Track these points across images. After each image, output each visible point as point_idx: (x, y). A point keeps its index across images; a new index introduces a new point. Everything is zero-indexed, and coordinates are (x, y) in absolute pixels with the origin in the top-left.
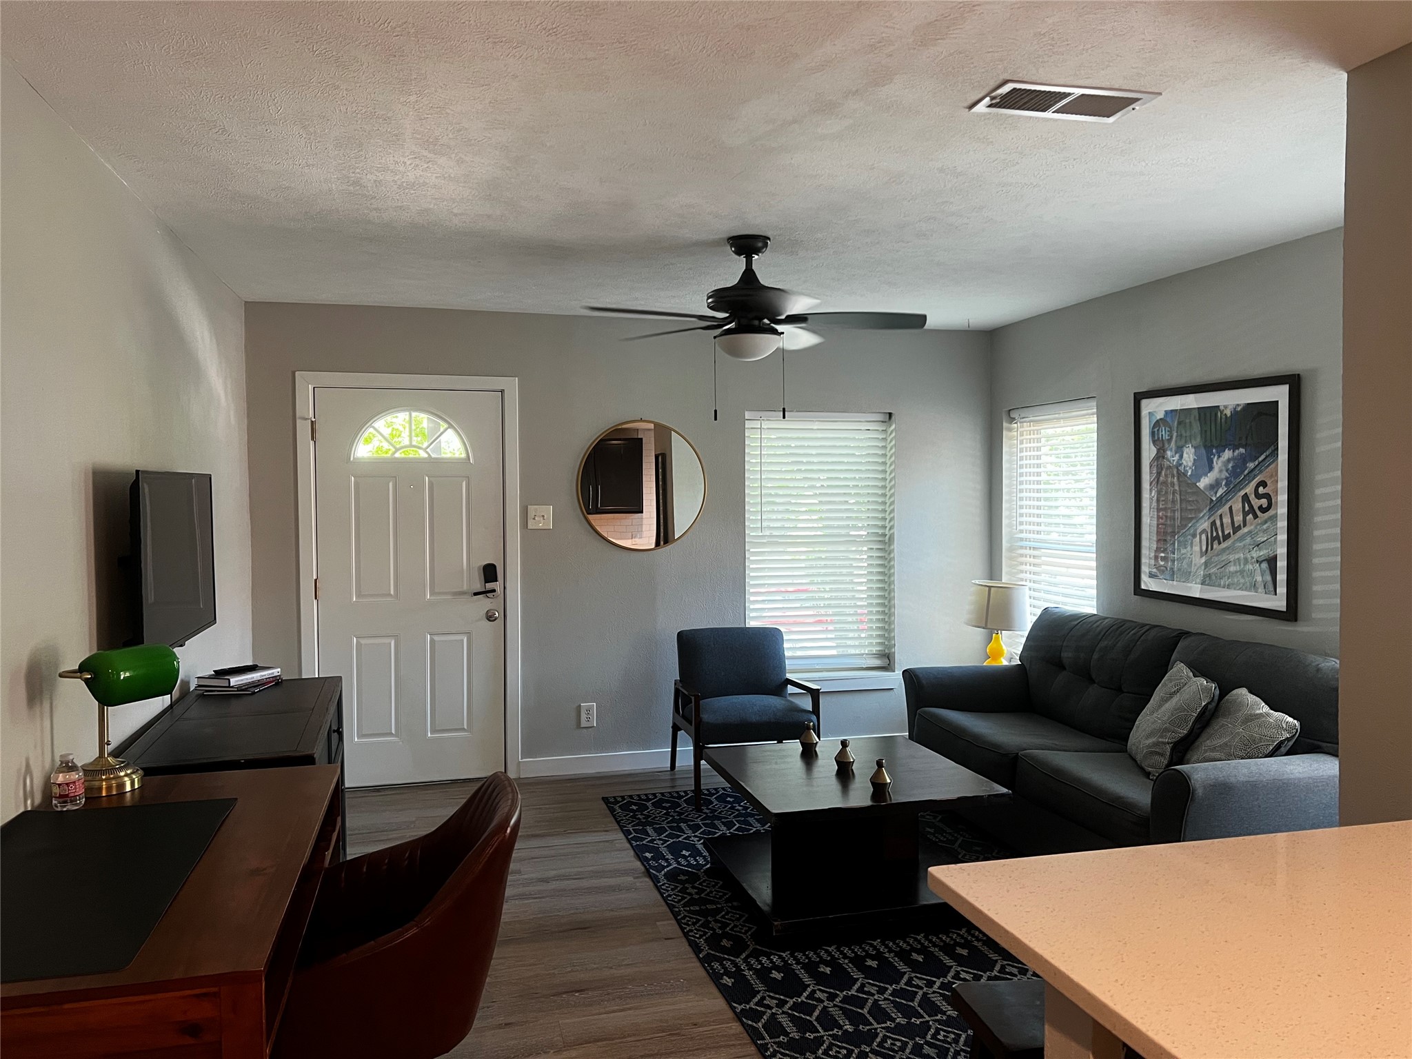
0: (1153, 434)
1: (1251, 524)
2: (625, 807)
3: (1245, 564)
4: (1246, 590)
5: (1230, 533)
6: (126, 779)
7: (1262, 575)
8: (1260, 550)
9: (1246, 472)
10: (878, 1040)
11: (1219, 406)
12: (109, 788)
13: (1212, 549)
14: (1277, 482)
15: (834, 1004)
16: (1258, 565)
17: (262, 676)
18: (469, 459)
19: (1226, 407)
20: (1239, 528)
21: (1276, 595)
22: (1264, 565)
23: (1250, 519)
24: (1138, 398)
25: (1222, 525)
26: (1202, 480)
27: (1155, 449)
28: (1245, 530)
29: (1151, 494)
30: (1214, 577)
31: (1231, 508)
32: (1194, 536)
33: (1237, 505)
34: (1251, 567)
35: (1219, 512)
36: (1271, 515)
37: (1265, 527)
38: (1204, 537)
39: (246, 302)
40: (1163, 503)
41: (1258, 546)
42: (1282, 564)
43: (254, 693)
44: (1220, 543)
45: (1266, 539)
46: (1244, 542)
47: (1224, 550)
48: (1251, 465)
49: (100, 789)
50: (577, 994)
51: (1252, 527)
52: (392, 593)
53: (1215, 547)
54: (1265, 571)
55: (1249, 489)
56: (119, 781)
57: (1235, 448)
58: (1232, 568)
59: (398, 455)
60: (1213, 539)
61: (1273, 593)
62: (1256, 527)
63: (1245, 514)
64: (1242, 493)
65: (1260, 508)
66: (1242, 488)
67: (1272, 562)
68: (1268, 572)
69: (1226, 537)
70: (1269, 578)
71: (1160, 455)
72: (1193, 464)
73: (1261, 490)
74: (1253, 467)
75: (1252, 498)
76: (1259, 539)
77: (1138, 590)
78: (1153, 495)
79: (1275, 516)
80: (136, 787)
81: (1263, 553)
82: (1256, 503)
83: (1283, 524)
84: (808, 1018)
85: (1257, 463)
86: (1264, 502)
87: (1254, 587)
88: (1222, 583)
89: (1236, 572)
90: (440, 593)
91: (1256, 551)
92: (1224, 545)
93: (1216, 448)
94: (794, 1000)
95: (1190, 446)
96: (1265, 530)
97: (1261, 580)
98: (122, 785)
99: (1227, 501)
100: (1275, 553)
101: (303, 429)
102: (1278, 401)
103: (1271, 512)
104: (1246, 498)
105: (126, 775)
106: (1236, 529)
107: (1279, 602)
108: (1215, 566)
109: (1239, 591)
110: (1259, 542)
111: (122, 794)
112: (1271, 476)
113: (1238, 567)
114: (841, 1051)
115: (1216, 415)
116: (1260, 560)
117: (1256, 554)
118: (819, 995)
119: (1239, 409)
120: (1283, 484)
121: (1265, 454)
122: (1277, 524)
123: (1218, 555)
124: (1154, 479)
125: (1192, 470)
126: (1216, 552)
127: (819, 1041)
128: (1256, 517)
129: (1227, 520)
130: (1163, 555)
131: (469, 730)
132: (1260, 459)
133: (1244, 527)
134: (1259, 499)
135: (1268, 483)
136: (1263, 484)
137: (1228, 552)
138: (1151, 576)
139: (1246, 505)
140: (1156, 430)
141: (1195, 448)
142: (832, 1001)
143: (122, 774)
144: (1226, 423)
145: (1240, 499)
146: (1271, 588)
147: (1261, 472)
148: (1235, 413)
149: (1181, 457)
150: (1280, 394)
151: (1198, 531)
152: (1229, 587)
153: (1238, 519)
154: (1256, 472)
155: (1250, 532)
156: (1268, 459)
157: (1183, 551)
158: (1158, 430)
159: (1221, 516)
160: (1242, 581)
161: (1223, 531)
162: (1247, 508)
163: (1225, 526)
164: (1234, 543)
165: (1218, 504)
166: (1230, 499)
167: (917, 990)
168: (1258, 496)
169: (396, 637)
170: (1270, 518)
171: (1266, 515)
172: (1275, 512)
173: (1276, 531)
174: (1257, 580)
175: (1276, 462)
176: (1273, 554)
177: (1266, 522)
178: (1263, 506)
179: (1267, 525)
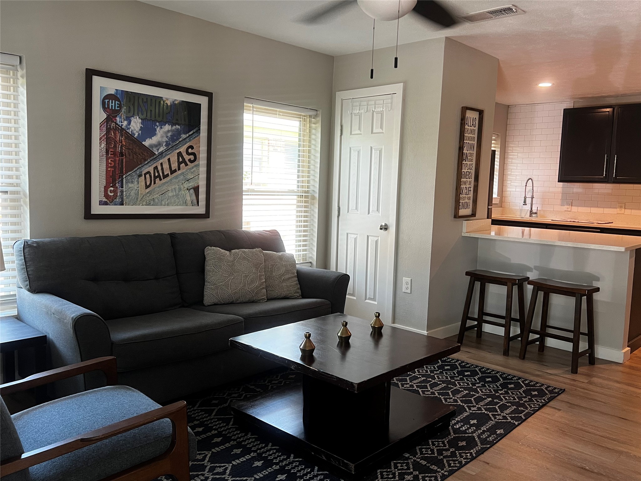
0: (103, 103)
1: (183, 169)
3: (179, 191)
4: (180, 205)
5: (168, 174)
7: (190, 196)
8: (189, 183)
9: (181, 140)
11: (162, 97)
13: (155, 183)
14: (199, 147)
19: (167, 99)
20: (175, 171)
21: (198, 206)
22: (192, 191)
23: (183, 166)
24: (90, 73)
25: (162, 169)
26: (147, 140)
27: (106, 115)
28: (179, 172)
29: (100, 146)
30: (156, 200)
31: (169, 160)
32: (140, 176)
33: (174, 158)
34: (183, 192)
35: (161, 161)
37: (192, 171)
38: (148, 176)
40: (112, 153)
41: (188, 181)
42: (202, 190)
44: (161, 180)
45: (193, 177)
46: (179, 179)
47: (164, 184)
48: (184, 136)
51: (184, 171)
55: (183, 149)
57: (173, 124)
58: (170, 194)
60: (155, 177)
62: (187, 171)
63: (179, 163)
64: (178, 151)
65: (190, 160)
66: (178, 148)
67: (196, 190)
68: (194, 195)
69: (165, 176)
70: (194, 197)
71: (110, 119)
75: (184, 154)
76: (189, 177)
77: (88, 215)
78: (102, 147)
79: (198, 165)
81: (192, 184)
82: (187, 157)
83: (203, 169)
86: (192, 157)
87: (185, 203)
88: (163, 203)
89: (173, 196)
91: (187, 183)
92: (164, 181)
93: (159, 122)
95: (138, 117)
97: (189, 199)
99: (166, 155)
100: (198, 184)
102: (200, 104)
103: (196, 163)
104: (180, 154)
106: (173, 172)
108: (158, 194)
109: (175, 207)
110: (189, 179)
112: (196, 144)
113: (174, 193)
115: (160, 102)
116: (189, 188)
117: (186, 185)
119: (177, 102)
120: (203, 148)
121: (193, 131)
122: (199, 169)
123: (159, 187)
124: (104, 136)
126: (158, 185)
128: (186, 165)
129: (166, 166)
130: (112, 189)
132: (190, 133)
133: (178, 170)
134: (189, 155)
135: (194, 147)
136: (191, 147)
137: (167, 185)
138: (102, 203)
139: (180, 158)
140: (106, 101)
141: (141, 119)
144: (167, 109)
145: (176, 155)
146: (195, 201)
147: (190, 141)
148: (174, 105)
149: (129, 123)
151: (143, 173)
152: (168, 205)
153: (175, 166)
154: (187, 140)
155: (183, 173)
156: (195, 134)
157: (130, 185)
158: (108, 102)
159: (161, 164)
160: (177, 200)
161: (163, 173)
162: (181, 160)
163: (164, 170)
164: (171, 180)
165: (160, 156)
166: (169, 154)
170: (196, 166)
171: (193, 164)
172: (198, 163)
173: (199, 173)
174: (187, 199)
175: (198, 137)
176: (197, 185)
177: (193, 168)
178: (192, 160)
179: (194, 169)
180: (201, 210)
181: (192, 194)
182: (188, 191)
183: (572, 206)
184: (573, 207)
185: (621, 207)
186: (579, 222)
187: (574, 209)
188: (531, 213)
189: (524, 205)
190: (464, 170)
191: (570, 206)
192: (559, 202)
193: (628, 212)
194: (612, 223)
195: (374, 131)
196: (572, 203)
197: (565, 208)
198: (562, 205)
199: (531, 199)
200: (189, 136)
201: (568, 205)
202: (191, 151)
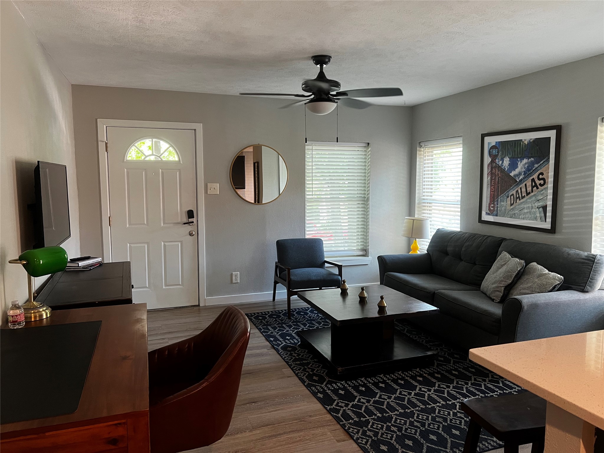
0: (490, 152)
1: (535, 192)
2: (257, 318)
3: (531, 209)
4: (532, 220)
5: (525, 195)
6: (43, 312)
7: (540, 213)
8: (539, 202)
9: (534, 169)
10: (393, 420)
11: (522, 140)
12: (35, 317)
13: (516, 202)
14: (549, 173)
15: (370, 405)
16: (538, 209)
17: (93, 262)
18: (180, 162)
19: (525, 140)
20: (530, 193)
22: (541, 209)
23: (535, 189)
24: (483, 136)
25: (521, 192)
26: (512, 172)
27: (491, 159)
28: (532, 194)
29: (488, 179)
30: (516, 215)
31: (526, 185)
32: (508, 197)
33: (529, 183)
34: (534, 210)
35: (520, 186)
36: (545, 187)
37: (542, 193)
38: (512, 197)
39: (72, 85)
40: (494, 182)
41: (538, 201)
42: (549, 209)
43: (91, 269)
44: (520, 200)
45: (542, 198)
46: (532, 199)
47: (522, 203)
48: (536, 166)
49: (31, 317)
50: (253, 404)
51: (535, 193)
52: (145, 223)
53: (517, 201)
54: (541, 212)
55: (535, 176)
56: (39, 313)
57: (529, 158)
58: (526, 211)
59: (147, 159)
60: (517, 198)
61: (545, 221)
62: (537, 193)
63: (533, 187)
64: (532, 178)
65: (540, 185)
66: (532, 176)
67: (545, 208)
68: (542, 212)
69: (523, 197)
70: (543, 215)
71: (493, 161)
72: (509, 165)
73: (541, 176)
74: (537, 166)
75: (536, 180)
76: (539, 198)
77: (480, 221)
78: (489, 179)
79: (547, 188)
80: (48, 316)
81: (541, 204)
82: (538, 182)
83: (550, 191)
84: (360, 411)
85: (539, 164)
86: (542, 182)
87: (536, 219)
88: (520, 217)
89: (527, 212)
90: (167, 223)
91: (537, 203)
92: (522, 201)
93: (520, 158)
94: (352, 403)
95: (507, 157)
96: (542, 194)
97: (539, 215)
98: (41, 316)
99: (524, 182)
100: (546, 204)
101: (102, 147)
102: (550, 137)
104: (533, 180)
105: (43, 310)
106: (528, 194)
107: (547, 225)
108: (517, 210)
109: (528, 221)
110: (539, 199)
111: (41, 320)
113: (528, 210)
114: (378, 425)
115: (520, 144)
116: (539, 207)
117: (537, 204)
118: (362, 400)
119: (531, 141)
120: (551, 173)
121: (543, 161)
122: (547, 191)
123: (519, 205)
124: (490, 172)
125: (508, 168)
126: (518, 204)
127: (368, 422)
128: (538, 188)
129: (524, 190)
130: (492, 205)
131: (182, 285)
132: (541, 163)
133: (532, 193)
134: (539, 181)
135: (544, 173)
136: (542, 174)
137: (524, 204)
138: (487, 214)
139: (533, 183)
140: (491, 150)
141: (509, 158)
142: (369, 403)
143: (41, 310)
144: (525, 147)
145: (531, 181)
146: (544, 219)
147: (541, 168)
148: (529, 143)
149: (503, 162)
150: (552, 134)
151: (510, 195)
152: (523, 219)
153: (529, 189)
154: (539, 168)
155: (535, 195)
156: (545, 163)
157: (502, 203)
158: (492, 151)
159: (521, 188)
160: (530, 216)
161: (522, 195)
162: (534, 184)
163: (523, 192)
164: (527, 200)
165: (520, 183)
166: (526, 181)
167: (405, 397)
168: (539, 179)
169: (148, 243)
170: (545, 189)
171: (543, 187)
172: (547, 186)
173: (547, 195)
174: (537, 216)
175: (548, 165)
177: (542, 190)
178: (542, 184)
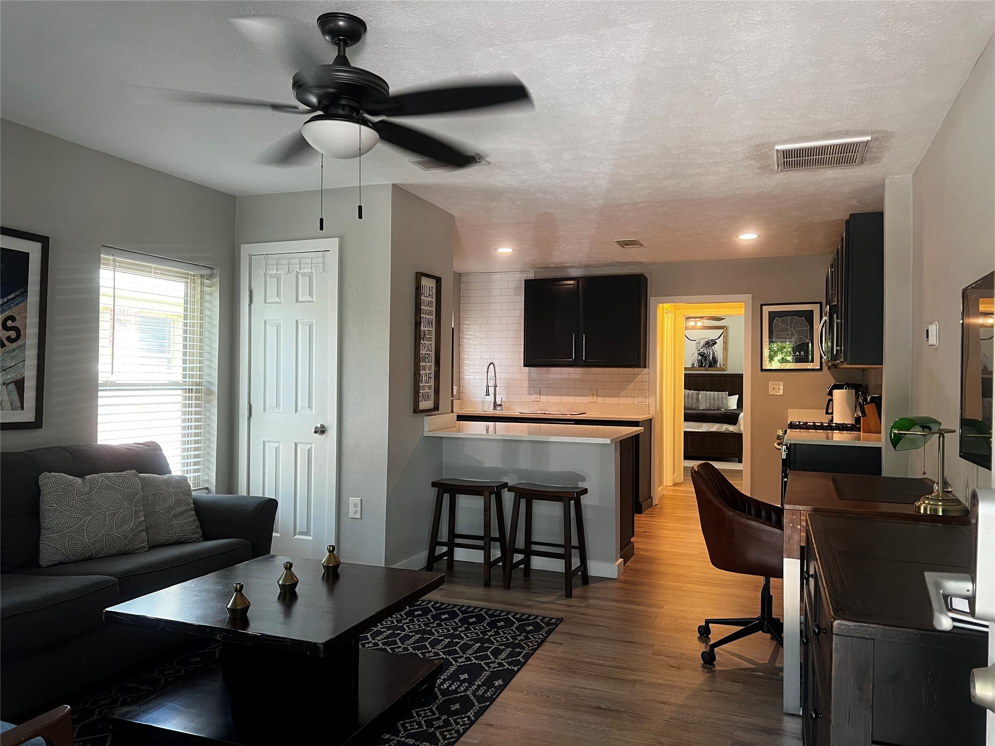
7: (9, 395)
8: (7, 374)
14: (26, 317)
21: (23, 410)
22: (12, 387)
37: (13, 354)
42: (30, 386)
45: (13, 364)
61: (20, 408)
65: (9, 339)
67: (20, 385)
68: (15, 392)
70: (15, 396)
76: (7, 365)
81: (12, 376)
83: (31, 354)
85: (5, 300)
86: (13, 334)
96: (13, 357)
97: (8, 398)
100: (23, 376)
102: (31, 254)
103: (19, 343)
110: (6, 368)
112: (20, 313)
116: (7, 382)
117: (3, 377)
120: (33, 320)
121: (14, 293)
122: (25, 352)
132: (10, 297)
134: (6, 331)
135: (17, 318)
136: (13, 319)
146: (18, 404)
147: (10, 308)
156: (18, 298)
170: (19, 347)
171: (14, 345)
172: (23, 342)
173: (24, 358)
174: (4, 400)
175: (25, 302)
176: (20, 377)
177: (14, 350)
178: (12, 337)
179: (15, 353)
180: (28, 415)
181: (12, 391)
182: (4, 387)
183: (540, 395)
184: (541, 397)
185: (593, 395)
186: (550, 414)
187: (544, 398)
188: (495, 405)
189: (486, 395)
190: (423, 352)
191: (539, 396)
192: (526, 391)
193: (600, 400)
194: (585, 413)
195: (300, 299)
196: (540, 391)
197: (534, 397)
198: (530, 394)
199: (493, 388)
200: (8, 301)
201: (536, 393)
202: (10, 324)
